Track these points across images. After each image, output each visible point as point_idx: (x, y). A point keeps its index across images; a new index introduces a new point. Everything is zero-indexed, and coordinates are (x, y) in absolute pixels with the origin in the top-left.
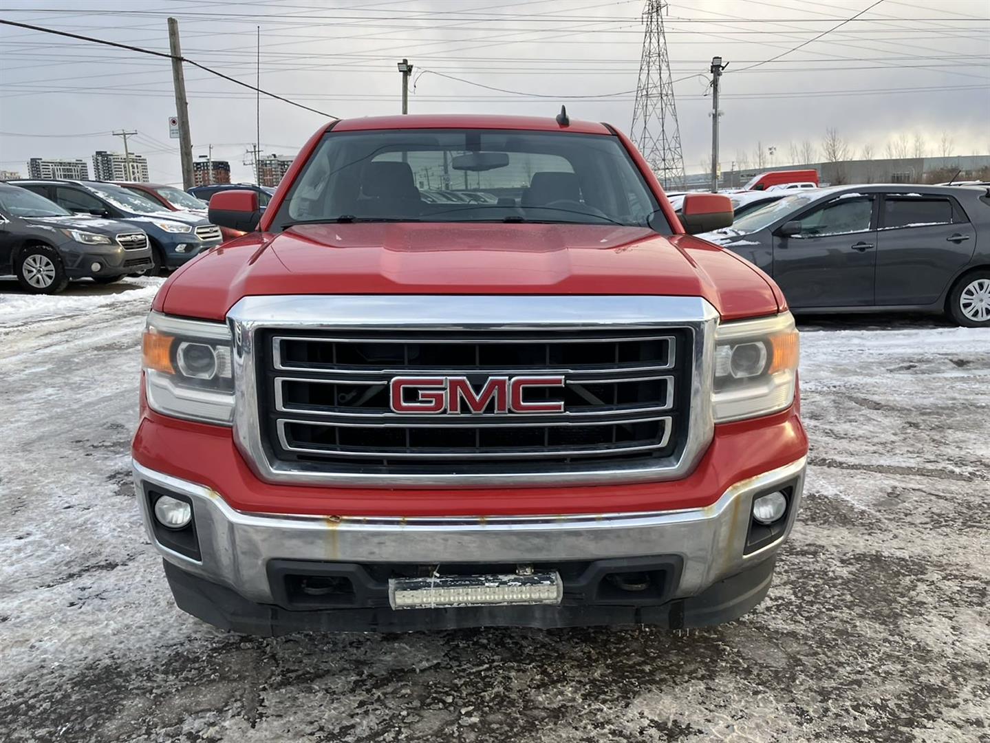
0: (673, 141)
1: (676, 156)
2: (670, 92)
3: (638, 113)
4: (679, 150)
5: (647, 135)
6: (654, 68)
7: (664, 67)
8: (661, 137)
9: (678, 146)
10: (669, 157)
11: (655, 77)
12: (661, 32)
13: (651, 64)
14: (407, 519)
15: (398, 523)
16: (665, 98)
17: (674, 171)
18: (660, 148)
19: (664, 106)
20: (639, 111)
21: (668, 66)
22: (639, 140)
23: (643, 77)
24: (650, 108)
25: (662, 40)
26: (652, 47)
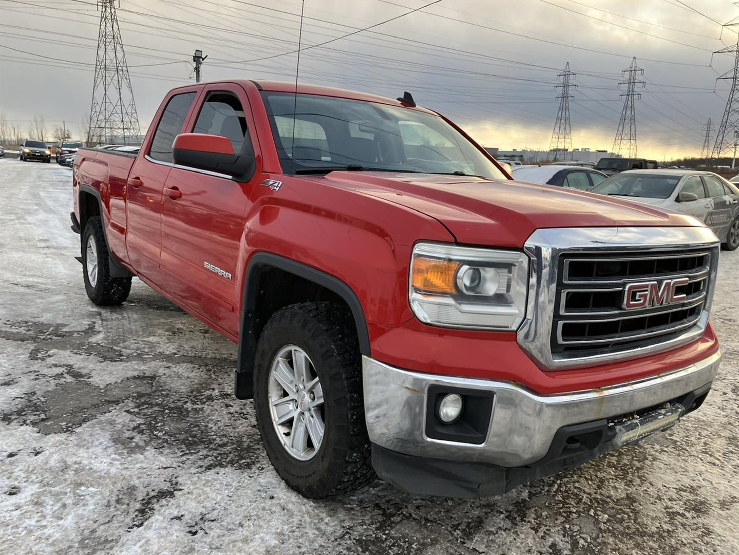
0: (130, 108)
1: (133, 120)
2: (125, 68)
3: (98, 82)
4: (135, 115)
5: (107, 100)
6: (110, 47)
7: (118, 47)
8: (119, 103)
9: (134, 111)
10: (126, 119)
11: (111, 54)
12: (114, 19)
13: (108, 44)
14: (614, 386)
15: (610, 389)
16: (121, 73)
17: (132, 131)
18: (119, 112)
19: (120, 79)
20: (99, 80)
21: (122, 47)
22: (100, 104)
23: (101, 53)
24: (109, 79)
25: (115, 25)
26: (107, 30)
